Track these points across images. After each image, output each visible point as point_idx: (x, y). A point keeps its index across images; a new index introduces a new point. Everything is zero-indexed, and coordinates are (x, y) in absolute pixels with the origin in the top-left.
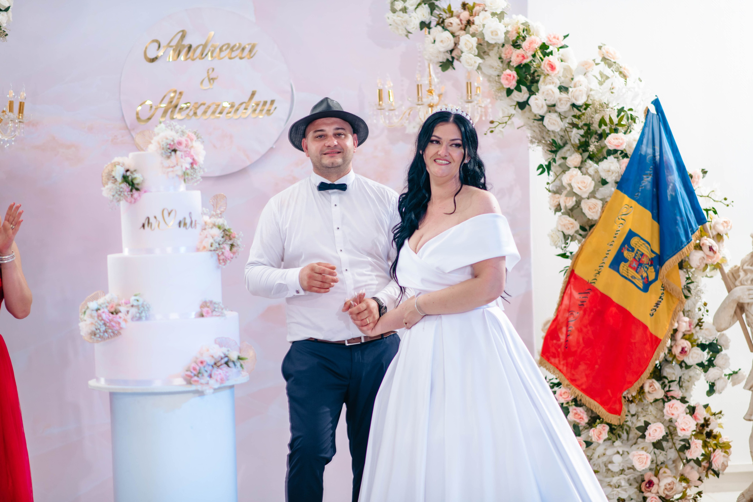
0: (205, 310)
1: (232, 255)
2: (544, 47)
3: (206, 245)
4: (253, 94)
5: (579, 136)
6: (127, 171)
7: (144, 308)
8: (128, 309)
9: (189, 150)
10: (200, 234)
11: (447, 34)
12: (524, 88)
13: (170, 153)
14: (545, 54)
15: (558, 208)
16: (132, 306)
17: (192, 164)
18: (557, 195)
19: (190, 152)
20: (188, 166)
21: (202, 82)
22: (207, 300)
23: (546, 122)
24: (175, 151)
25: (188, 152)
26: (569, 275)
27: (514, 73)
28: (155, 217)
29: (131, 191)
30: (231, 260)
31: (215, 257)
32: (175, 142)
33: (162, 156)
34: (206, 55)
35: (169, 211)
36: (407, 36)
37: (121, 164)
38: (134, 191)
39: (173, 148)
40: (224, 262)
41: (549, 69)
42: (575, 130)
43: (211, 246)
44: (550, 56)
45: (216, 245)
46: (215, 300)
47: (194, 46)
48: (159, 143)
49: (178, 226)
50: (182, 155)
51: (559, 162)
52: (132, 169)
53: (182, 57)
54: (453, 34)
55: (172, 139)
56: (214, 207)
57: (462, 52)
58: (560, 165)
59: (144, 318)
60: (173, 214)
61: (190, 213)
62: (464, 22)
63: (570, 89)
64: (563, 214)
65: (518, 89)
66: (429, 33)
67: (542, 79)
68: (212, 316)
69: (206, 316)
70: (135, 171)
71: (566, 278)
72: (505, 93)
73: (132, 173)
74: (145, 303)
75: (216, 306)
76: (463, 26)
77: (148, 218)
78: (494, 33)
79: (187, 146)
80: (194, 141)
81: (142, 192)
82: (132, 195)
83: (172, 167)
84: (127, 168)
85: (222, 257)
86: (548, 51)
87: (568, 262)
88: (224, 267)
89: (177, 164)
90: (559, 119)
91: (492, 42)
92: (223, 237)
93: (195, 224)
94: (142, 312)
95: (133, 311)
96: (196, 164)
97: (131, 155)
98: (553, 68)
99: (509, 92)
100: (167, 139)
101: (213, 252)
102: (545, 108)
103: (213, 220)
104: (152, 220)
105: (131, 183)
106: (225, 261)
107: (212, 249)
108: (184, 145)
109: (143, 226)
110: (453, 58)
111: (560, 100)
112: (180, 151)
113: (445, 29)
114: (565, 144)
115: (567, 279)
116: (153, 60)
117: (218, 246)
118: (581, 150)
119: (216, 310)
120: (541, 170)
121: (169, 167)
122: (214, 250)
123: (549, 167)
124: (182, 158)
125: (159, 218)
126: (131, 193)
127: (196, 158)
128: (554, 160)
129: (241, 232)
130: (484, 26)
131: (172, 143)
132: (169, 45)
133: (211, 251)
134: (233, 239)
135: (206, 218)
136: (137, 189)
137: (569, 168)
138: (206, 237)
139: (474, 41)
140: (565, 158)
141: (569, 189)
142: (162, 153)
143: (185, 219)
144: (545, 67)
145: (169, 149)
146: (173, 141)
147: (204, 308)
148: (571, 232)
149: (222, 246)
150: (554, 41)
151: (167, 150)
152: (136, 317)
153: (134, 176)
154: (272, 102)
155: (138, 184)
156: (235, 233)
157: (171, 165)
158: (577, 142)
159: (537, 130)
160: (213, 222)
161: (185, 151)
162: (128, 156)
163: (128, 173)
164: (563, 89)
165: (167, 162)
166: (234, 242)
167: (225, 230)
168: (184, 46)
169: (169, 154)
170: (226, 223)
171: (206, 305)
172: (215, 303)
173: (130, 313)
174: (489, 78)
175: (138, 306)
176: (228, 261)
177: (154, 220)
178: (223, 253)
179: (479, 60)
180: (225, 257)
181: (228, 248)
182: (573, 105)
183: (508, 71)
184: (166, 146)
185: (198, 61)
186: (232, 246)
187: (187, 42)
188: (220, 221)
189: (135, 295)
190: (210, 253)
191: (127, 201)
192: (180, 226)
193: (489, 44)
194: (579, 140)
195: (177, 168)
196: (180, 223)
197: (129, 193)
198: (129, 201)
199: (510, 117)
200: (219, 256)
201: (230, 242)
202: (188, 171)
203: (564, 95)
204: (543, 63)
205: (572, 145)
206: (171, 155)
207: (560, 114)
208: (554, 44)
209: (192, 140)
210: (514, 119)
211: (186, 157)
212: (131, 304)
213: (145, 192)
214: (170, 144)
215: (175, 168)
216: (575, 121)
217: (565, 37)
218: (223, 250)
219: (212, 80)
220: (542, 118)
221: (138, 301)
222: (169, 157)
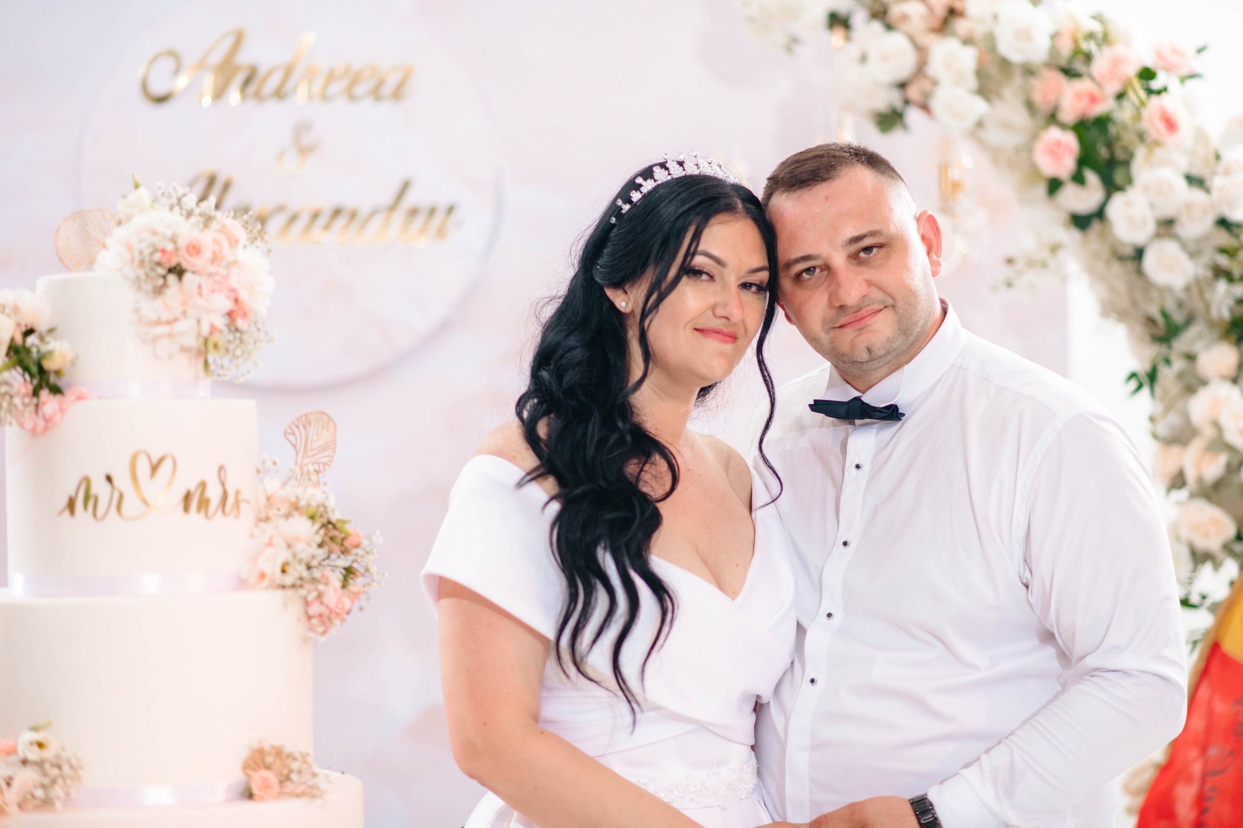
0: (259, 777)
1: (347, 603)
2: (1147, 74)
3: (267, 570)
4: (405, 187)
5: (1230, 302)
6: (29, 332)
7: (59, 767)
8: (9, 772)
9: (223, 272)
10: (252, 536)
11: (897, 42)
12: (1092, 177)
13: (164, 277)
14: (1150, 92)
15: (1178, 481)
16: (24, 762)
17: (230, 314)
18: (1175, 450)
19: (226, 277)
20: (221, 322)
21: (281, 156)
22: (267, 746)
23: (1150, 262)
24: (178, 271)
25: (218, 278)
26: (1207, 651)
27: (1070, 140)
28: (109, 479)
29: (36, 393)
30: (346, 617)
31: (296, 609)
32: (182, 243)
33: (139, 288)
34: (295, 90)
35: (155, 460)
36: (789, 49)
37: (7, 311)
38: (44, 394)
39: (173, 263)
40: (323, 623)
41: (1161, 126)
42: (1222, 286)
43: (283, 571)
44: (1164, 96)
45: (298, 571)
46: (290, 747)
47: (263, 70)
48: (129, 248)
49: (181, 507)
50: (200, 287)
51: (1178, 364)
52: (42, 326)
53: (234, 96)
54: (912, 39)
55: (169, 233)
56: (297, 453)
57: (935, 83)
58: (1180, 376)
59: (58, 805)
60: (165, 468)
61: (221, 468)
62: (940, 11)
63: (1217, 182)
64: (1193, 496)
65: (1078, 179)
66: (848, 38)
67: (1140, 153)
68: (281, 794)
69: (262, 799)
70: (51, 331)
71: (1200, 659)
72: (1041, 190)
73: (42, 338)
74: (64, 755)
75: (295, 766)
76: (936, 23)
77: (87, 481)
78: (1024, 35)
79: (216, 259)
80: (240, 246)
81: (69, 396)
82: (37, 406)
83: (169, 323)
84: (28, 320)
85: (315, 609)
86: (1155, 84)
87: (1203, 620)
88: (323, 639)
89: (184, 313)
90: (1183, 258)
91: (1015, 57)
92: (320, 545)
93: (237, 502)
94: (54, 782)
95: (27, 777)
96: (245, 315)
97: (42, 283)
98: (1170, 124)
99: (1054, 185)
100: (154, 233)
101: (290, 593)
102: (1151, 228)
103: (291, 492)
104: (100, 488)
105: (34, 369)
106: (326, 620)
107: (288, 580)
108: (207, 254)
109: (71, 505)
110: (907, 102)
111: (1189, 207)
112: (193, 272)
113: (889, 27)
114: (1190, 320)
115: (1202, 665)
116: (161, 100)
117: (305, 574)
118: (1234, 337)
119: (294, 777)
120: (1133, 384)
121: (158, 323)
122: (293, 586)
123: (1152, 376)
124: (200, 294)
125: (122, 481)
126: (35, 400)
127: (243, 295)
128: (1168, 362)
129: (378, 533)
130: (995, 17)
131: (170, 247)
132: (201, 65)
133: (283, 587)
134: (355, 551)
135: (272, 485)
136: (56, 390)
137: (1204, 382)
138: (270, 544)
139: (968, 58)
140: (1191, 358)
141: (1209, 432)
142: (138, 278)
143: (203, 485)
144: (1151, 122)
145: (159, 264)
146: (173, 240)
147: (255, 770)
148: (1213, 544)
149: (317, 574)
150: (1174, 59)
151: (152, 270)
152: (33, 797)
153: (44, 348)
154: (451, 210)
155: (58, 373)
156: (361, 534)
157: (165, 317)
158: (1226, 315)
159: (1121, 286)
160: (293, 499)
161: (211, 275)
162: (33, 289)
163: (31, 340)
164: (1195, 181)
165: (152, 308)
166: (354, 561)
167: (329, 522)
168: (236, 69)
169: (160, 281)
170: (332, 503)
171: (263, 761)
172: (290, 756)
173: (15, 784)
174: (995, 155)
175: (40, 764)
176: (337, 622)
177: (107, 486)
178: (320, 596)
179: (980, 106)
180: (327, 607)
181: (336, 579)
182: (1223, 223)
183: (1054, 134)
184: (151, 254)
185: (272, 107)
186: (349, 572)
187: (246, 57)
188: (312, 495)
189: (35, 729)
190: (279, 593)
191: (21, 425)
192: (186, 509)
193: (1005, 64)
194: (1232, 311)
195: (184, 325)
196: (187, 497)
197: (27, 400)
198: (29, 425)
199: (1055, 249)
200: (307, 604)
201: (344, 562)
202: (217, 337)
203: (1197, 195)
204: (1145, 113)
205: (1212, 324)
206: (165, 285)
207: (1184, 246)
208: (1169, 69)
209: (233, 242)
210: (1062, 255)
211: (213, 291)
212: (21, 755)
213: (80, 398)
214: (163, 251)
215: (178, 327)
216: (1223, 261)
217: (1200, 51)
218: (321, 587)
219: (305, 150)
220: (1139, 254)
221: (40, 745)
222: (159, 291)
